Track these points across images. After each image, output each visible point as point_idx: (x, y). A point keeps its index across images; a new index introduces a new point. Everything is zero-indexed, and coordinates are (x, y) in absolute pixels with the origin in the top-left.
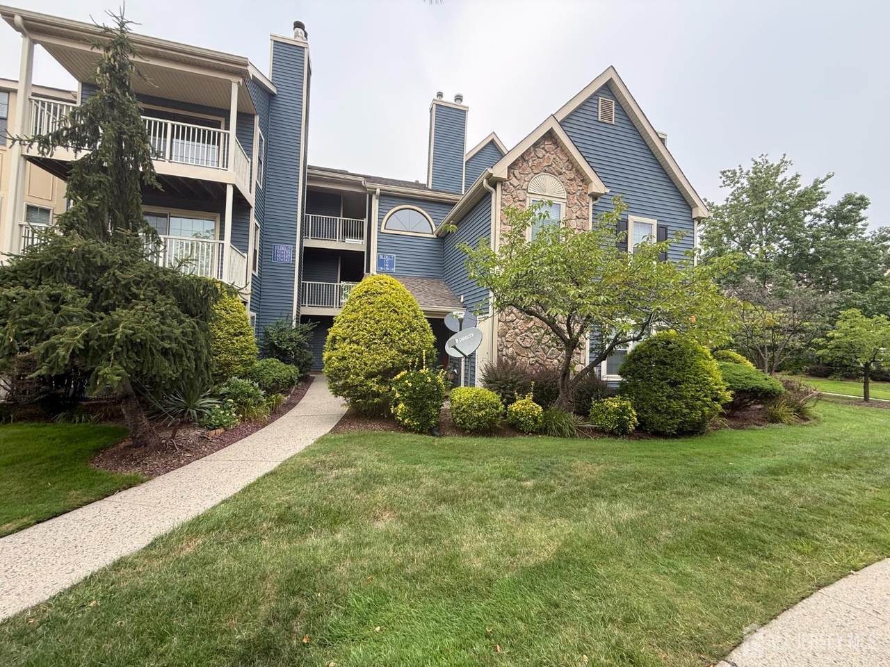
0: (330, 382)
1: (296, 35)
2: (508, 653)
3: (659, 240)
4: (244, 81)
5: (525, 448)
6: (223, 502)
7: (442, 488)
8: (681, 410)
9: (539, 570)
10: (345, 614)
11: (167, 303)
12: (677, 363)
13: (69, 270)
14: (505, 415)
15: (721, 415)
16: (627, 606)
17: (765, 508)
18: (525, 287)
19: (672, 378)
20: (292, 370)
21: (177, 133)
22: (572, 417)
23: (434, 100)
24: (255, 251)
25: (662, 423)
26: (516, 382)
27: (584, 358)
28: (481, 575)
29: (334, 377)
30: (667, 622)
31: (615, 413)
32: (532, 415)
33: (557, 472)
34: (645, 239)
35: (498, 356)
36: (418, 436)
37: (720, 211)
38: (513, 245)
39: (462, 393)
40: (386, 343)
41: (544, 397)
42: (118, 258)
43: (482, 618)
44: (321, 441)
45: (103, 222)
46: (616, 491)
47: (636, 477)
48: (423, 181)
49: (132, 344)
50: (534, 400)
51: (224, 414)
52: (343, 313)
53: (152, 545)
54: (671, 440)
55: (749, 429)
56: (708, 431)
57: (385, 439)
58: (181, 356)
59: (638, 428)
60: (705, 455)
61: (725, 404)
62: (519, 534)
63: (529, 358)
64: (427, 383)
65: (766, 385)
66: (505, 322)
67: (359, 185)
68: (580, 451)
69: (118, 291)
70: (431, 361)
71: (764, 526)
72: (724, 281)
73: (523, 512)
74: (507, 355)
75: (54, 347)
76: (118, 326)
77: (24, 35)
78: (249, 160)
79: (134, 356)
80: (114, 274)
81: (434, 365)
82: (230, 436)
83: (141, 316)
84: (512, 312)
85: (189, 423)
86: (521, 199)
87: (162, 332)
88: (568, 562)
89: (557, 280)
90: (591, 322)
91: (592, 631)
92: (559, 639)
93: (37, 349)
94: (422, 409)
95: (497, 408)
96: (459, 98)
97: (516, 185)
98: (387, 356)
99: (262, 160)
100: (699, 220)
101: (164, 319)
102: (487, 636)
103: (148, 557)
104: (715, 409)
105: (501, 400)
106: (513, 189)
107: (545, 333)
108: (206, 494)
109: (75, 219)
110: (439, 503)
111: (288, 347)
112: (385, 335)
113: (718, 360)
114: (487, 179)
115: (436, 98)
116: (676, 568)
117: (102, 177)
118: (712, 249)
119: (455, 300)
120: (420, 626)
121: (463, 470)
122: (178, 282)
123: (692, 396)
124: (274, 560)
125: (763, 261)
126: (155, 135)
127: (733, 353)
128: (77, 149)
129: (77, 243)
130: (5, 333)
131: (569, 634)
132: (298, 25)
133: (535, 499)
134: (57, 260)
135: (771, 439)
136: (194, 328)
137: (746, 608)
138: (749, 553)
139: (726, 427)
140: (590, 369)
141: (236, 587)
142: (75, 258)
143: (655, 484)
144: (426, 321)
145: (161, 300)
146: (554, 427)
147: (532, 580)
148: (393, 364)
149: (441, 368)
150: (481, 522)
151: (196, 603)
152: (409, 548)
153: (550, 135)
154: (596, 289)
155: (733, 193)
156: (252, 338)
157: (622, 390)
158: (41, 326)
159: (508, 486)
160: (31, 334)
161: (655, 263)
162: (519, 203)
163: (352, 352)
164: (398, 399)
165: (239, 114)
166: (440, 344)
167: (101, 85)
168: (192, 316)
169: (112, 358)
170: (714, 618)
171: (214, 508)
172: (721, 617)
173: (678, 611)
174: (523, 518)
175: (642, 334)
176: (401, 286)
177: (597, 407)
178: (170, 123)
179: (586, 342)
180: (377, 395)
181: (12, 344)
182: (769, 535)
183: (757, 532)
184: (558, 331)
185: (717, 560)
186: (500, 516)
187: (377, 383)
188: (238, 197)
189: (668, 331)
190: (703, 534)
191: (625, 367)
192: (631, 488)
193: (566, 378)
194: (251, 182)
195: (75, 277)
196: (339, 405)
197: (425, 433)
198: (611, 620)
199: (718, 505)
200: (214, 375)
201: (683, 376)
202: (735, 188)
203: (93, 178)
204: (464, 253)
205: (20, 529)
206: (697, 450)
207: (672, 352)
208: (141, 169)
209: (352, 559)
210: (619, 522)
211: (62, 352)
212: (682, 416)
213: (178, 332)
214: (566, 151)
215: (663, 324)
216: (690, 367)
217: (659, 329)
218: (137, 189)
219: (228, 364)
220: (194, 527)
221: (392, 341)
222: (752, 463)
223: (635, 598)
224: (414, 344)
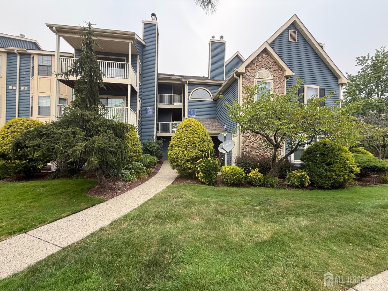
0: (171, 164)
1: (153, 19)
2: (251, 275)
3: (321, 96)
4: (133, 42)
5: (255, 192)
6: (134, 209)
7: (219, 208)
8: (332, 177)
9: (263, 243)
10: (184, 253)
11: (111, 133)
12: (331, 155)
13: (77, 122)
14: (246, 178)
15: (354, 179)
16: (304, 261)
17: (377, 224)
18: (254, 121)
19: (328, 162)
20: (155, 159)
21: (109, 65)
22: (277, 179)
23: (211, 40)
24: (139, 111)
25: (322, 183)
26: (250, 164)
27: (282, 153)
28: (238, 243)
29: (172, 161)
30: (324, 270)
31: (298, 178)
32: (258, 178)
33: (270, 203)
34: (313, 97)
35: (242, 152)
36: (207, 186)
37: (355, 78)
38: (248, 103)
39: (226, 168)
40: (193, 147)
41: (264, 169)
42: (93, 117)
43: (239, 260)
44: (168, 187)
45: (86, 103)
46: (299, 213)
47: (309, 207)
48: (206, 76)
49: (100, 149)
50: (259, 171)
51: (131, 176)
52: (175, 135)
53: (111, 224)
54: (327, 191)
55: (370, 186)
56: (347, 187)
57: (194, 187)
58: (116, 154)
59: (310, 185)
60: (345, 198)
61: (357, 174)
62: (254, 228)
63: (256, 153)
64: (211, 164)
65: (380, 165)
66: (245, 137)
67: (179, 80)
68: (281, 195)
69: (94, 129)
70: (212, 154)
71: (376, 232)
72: (357, 113)
73: (255, 219)
74: (246, 151)
75: (75, 151)
76: (95, 142)
77: (56, 34)
78: (136, 73)
79: (100, 153)
80: (92, 123)
81: (213, 156)
82: (134, 185)
83: (102, 138)
84: (248, 132)
85: (119, 179)
86: (251, 81)
87: (110, 144)
88: (277, 241)
89: (269, 118)
90: (286, 136)
91: (288, 270)
92: (273, 271)
93: (70, 151)
94: (209, 175)
95: (242, 175)
96: (222, 37)
97: (249, 75)
98: (194, 152)
99: (141, 73)
100: (342, 84)
101: (110, 139)
102: (241, 267)
103: (111, 228)
104: (351, 177)
105: (244, 171)
106: (248, 77)
107: (264, 141)
108: (127, 206)
109: (77, 102)
110: (218, 214)
111: (153, 150)
112: (193, 144)
113: (353, 152)
114: (236, 73)
115: (211, 39)
116: (329, 247)
117: (85, 86)
118: (349, 98)
119: (222, 128)
120: (213, 261)
121: (228, 201)
122: (114, 125)
123: (338, 170)
124: (155, 232)
125: (379, 102)
126: (102, 67)
127: (362, 149)
128: (77, 76)
129: (79, 112)
130: (59, 146)
131: (277, 270)
132: (153, 15)
133: (261, 214)
134: (73, 118)
135: (382, 191)
136: (120, 142)
137: (364, 267)
138: (367, 243)
139: (357, 185)
140: (286, 157)
141: (142, 241)
142: (79, 117)
143: (319, 210)
144: (210, 137)
145: (109, 132)
146: (268, 184)
147: (260, 247)
148: (197, 156)
149: (216, 158)
150: (237, 222)
151: (129, 245)
152: (207, 231)
153: (265, 51)
154: (288, 121)
155: (362, 68)
156: (140, 146)
157: (302, 167)
158: (70, 143)
159: (249, 208)
160: (67, 146)
161: (318, 107)
162: (250, 83)
163: (179, 151)
164: (199, 171)
165: (132, 55)
166: (216, 147)
167: (84, 50)
168: (119, 138)
169: (94, 155)
170: (347, 270)
171: (131, 212)
172: (351, 270)
173: (329, 266)
174: (255, 222)
175: (311, 141)
176: (199, 123)
177: (289, 175)
178: (107, 62)
179: (284, 145)
180: (190, 169)
181: (62, 150)
182: (379, 236)
183: (372, 234)
184: (270, 140)
185: (350, 245)
186: (245, 220)
187: (190, 164)
188: (133, 89)
189: (325, 139)
190: (342, 234)
191: (303, 157)
192: (306, 212)
193: (274, 161)
194: (137, 82)
195: (79, 124)
196: (174, 173)
197: (211, 185)
198: (296, 266)
199: (351, 221)
200: (127, 161)
201: (334, 160)
202: (364, 66)
203: (82, 86)
204: (227, 108)
205: (68, 216)
206: (341, 196)
207: (328, 149)
208: (98, 81)
209: (185, 234)
210: (300, 226)
211: (78, 152)
212: (333, 179)
213: (115, 144)
214: (273, 57)
215: (322, 136)
216: (337, 156)
217: (321, 138)
218: (97, 89)
219: (132, 157)
220: (125, 218)
221: (196, 146)
222: (371, 203)
223: (308, 258)
224: (205, 147)
